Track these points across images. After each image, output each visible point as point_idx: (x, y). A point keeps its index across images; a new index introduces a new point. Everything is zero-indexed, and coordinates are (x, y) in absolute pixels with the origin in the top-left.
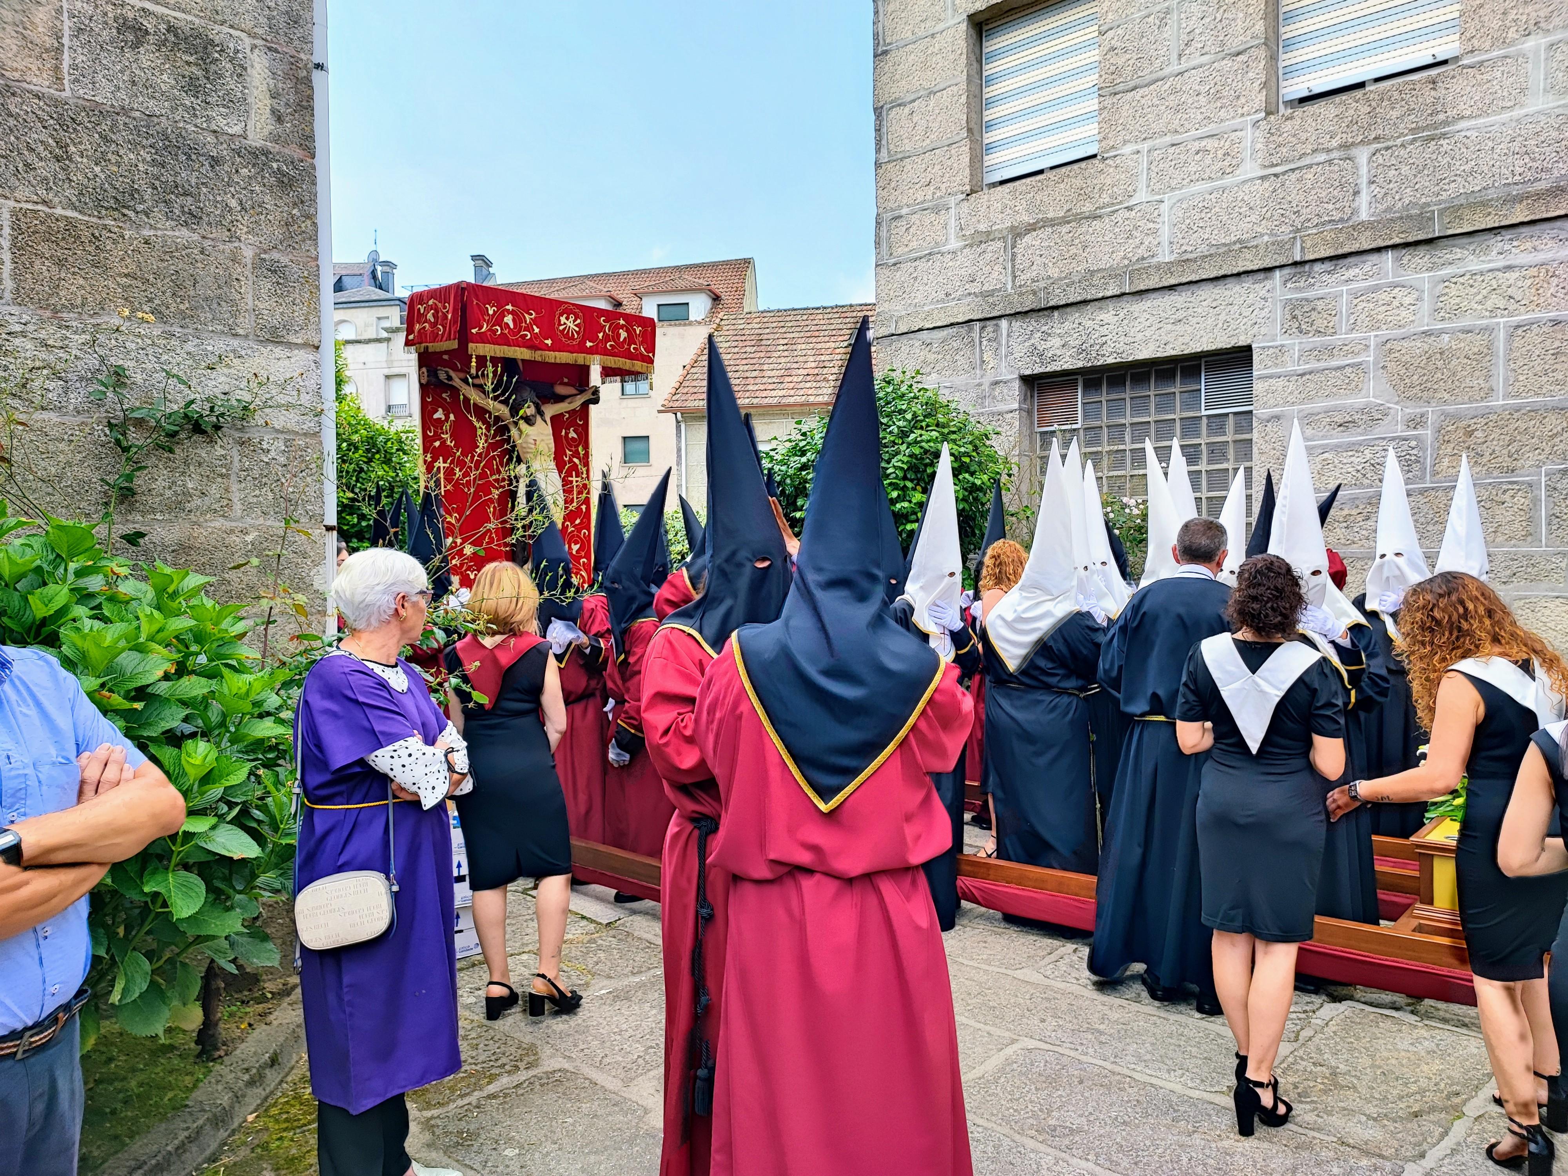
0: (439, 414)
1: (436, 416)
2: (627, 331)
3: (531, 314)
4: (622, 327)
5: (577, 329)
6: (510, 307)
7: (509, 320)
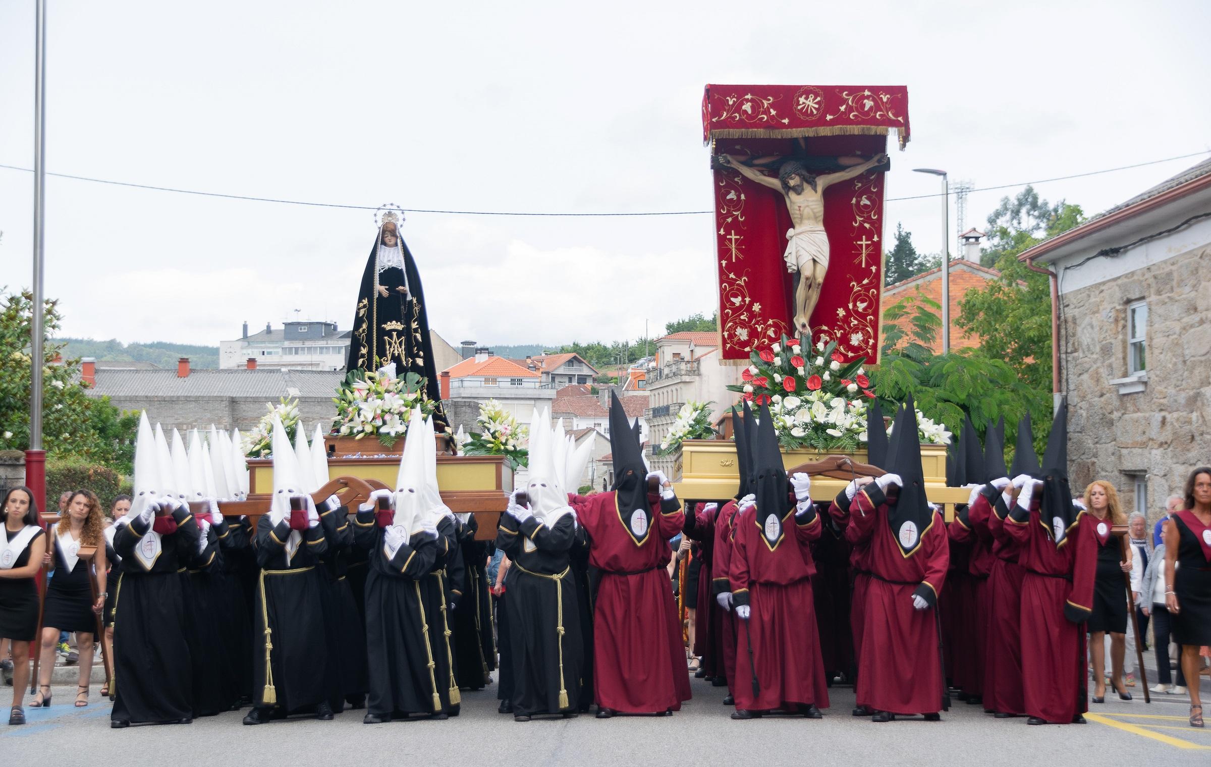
0: (732, 196)
1: (728, 197)
2: (874, 100)
3: (769, 100)
4: (868, 97)
5: (817, 106)
6: (749, 96)
7: (747, 107)
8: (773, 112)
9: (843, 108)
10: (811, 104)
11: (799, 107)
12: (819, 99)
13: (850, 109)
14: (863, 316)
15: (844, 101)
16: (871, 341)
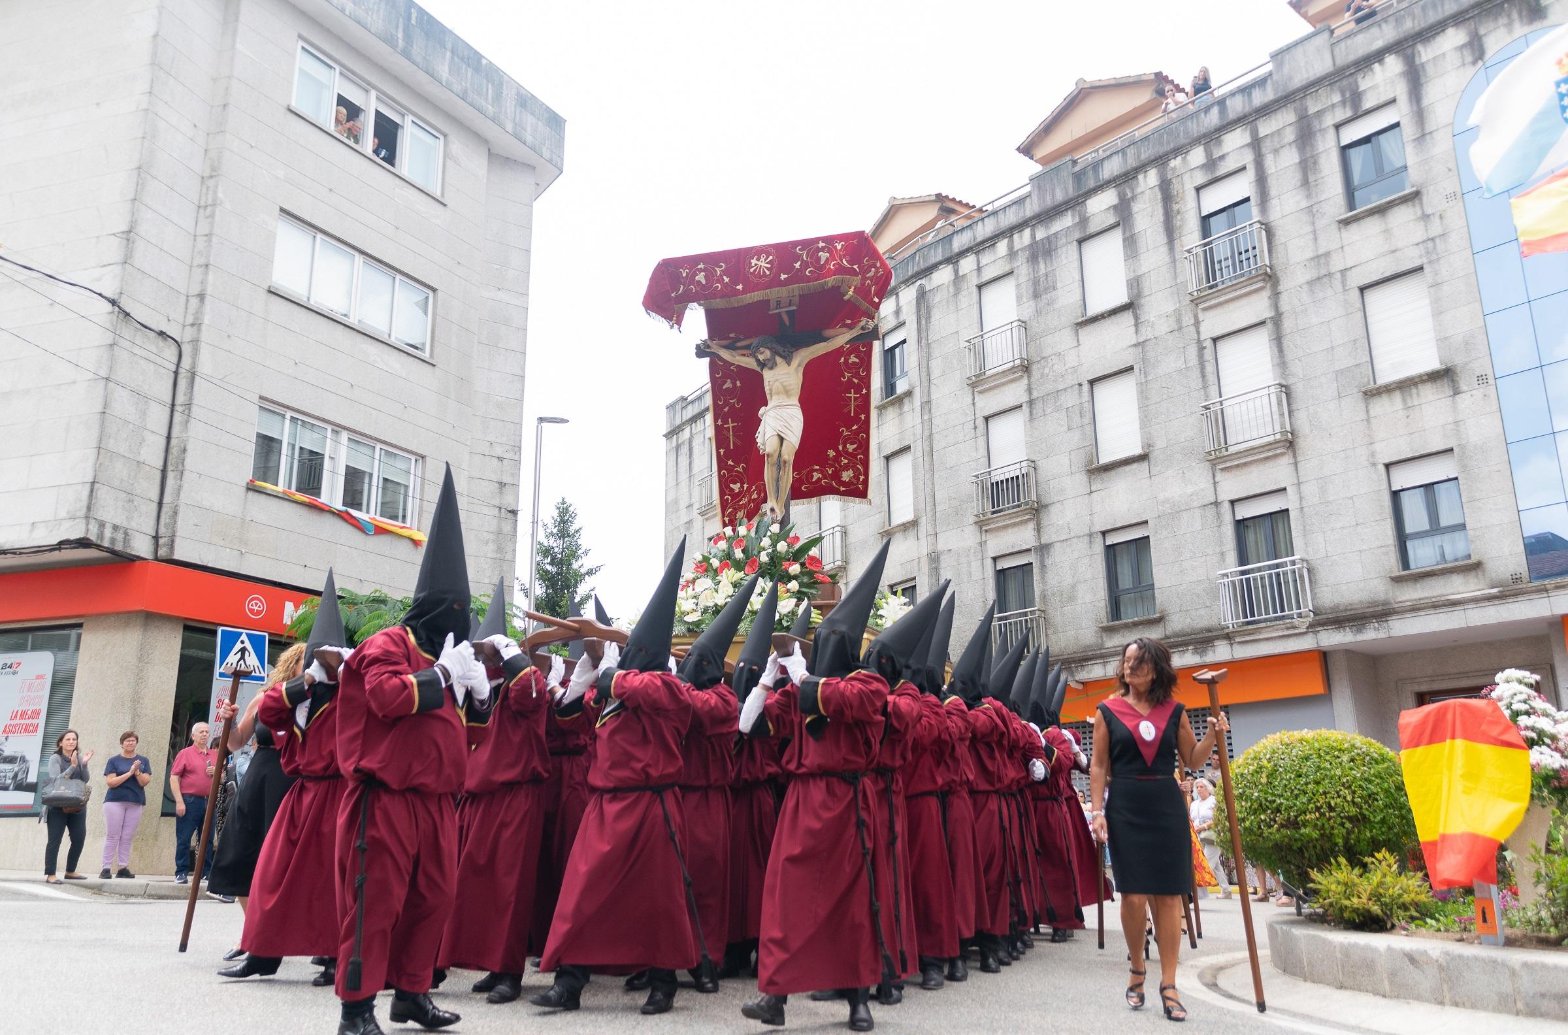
2: (829, 252)
3: (721, 266)
4: (822, 250)
5: (769, 266)
6: (701, 266)
7: (701, 277)
8: (726, 279)
9: (797, 265)
10: (763, 264)
11: (752, 270)
12: (771, 258)
13: (805, 265)
14: (853, 455)
15: (798, 257)
16: (862, 478)
